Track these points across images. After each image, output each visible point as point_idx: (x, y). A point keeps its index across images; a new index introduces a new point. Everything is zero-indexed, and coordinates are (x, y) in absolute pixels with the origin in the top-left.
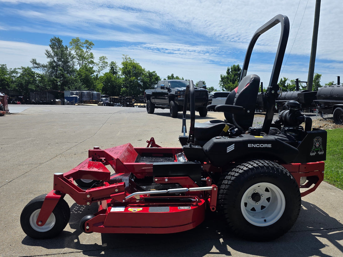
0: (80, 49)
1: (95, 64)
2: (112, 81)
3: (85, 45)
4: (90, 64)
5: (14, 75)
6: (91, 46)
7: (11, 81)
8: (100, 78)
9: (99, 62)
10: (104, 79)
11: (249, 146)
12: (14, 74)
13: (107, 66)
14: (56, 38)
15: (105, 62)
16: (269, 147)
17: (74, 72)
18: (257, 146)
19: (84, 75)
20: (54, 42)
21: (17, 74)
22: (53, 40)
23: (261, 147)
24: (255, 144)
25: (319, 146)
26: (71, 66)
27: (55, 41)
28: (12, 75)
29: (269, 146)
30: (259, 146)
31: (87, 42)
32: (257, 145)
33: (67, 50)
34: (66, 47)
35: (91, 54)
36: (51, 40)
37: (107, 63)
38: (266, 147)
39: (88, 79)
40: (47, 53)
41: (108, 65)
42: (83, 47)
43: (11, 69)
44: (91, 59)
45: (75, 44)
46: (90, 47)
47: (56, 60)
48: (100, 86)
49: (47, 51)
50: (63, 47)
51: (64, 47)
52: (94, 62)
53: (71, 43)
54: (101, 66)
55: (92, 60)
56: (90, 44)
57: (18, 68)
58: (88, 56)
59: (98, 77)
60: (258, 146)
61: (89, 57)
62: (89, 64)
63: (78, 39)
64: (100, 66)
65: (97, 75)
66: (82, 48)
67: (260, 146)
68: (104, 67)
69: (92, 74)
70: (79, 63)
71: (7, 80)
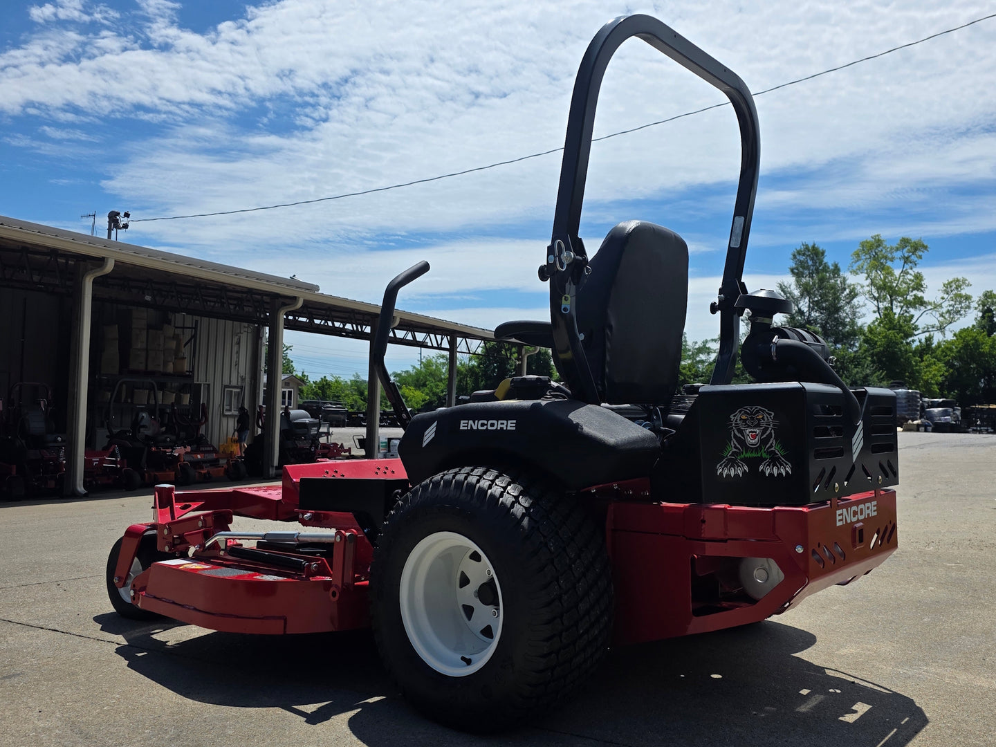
0: (882, 267)
1: (929, 307)
2: (983, 354)
3: (898, 254)
4: (911, 309)
5: (702, 357)
6: (919, 253)
7: (692, 374)
8: (939, 346)
9: (943, 298)
10: (955, 350)
11: (463, 425)
12: (701, 355)
13: (969, 307)
14: (807, 248)
15: (961, 296)
16: (509, 428)
17: (855, 335)
18: (480, 428)
19: (880, 341)
20: (802, 258)
21: (708, 354)
22: (799, 253)
23: (490, 428)
24: (477, 421)
25: (764, 442)
26: (848, 320)
27: (804, 255)
28: (698, 359)
29: (509, 425)
30: (485, 428)
31: (905, 242)
32: (481, 422)
33: (839, 275)
34: (836, 266)
35: (918, 277)
36: (794, 256)
37: (968, 298)
38: (502, 428)
39: (895, 353)
40: (782, 291)
41: (974, 305)
42: (892, 260)
43: (696, 343)
44: (915, 292)
45: (868, 256)
46: (913, 258)
47: (805, 309)
48: (935, 372)
49: (781, 287)
50: (826, 269)
51: (828, 268)
52: (925, 299)
53: (858, 254)
54: (948, 311)
55: (920, 294)
56: (913, 249)
57: (712, 340)
58: (906, 283)
59: (933, 346)
60: (483, 425)
61: (909, 288)
62: (907, 307)
63: (879, 240)
64: (944, 310)
65: (929, 339)
66: (889, 264)
67: (487, 425)
68: (958, 312)
69: (907, 335)
70: (878, 308)
71: (684, 371)
